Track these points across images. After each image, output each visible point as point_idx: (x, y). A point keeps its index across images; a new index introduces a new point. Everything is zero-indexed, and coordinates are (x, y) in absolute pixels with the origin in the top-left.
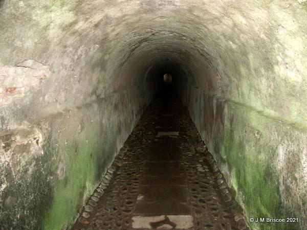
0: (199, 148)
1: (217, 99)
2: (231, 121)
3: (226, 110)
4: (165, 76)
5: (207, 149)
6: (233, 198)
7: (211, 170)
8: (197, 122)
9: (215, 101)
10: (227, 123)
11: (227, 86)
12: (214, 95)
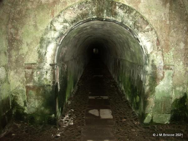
0: (112, 81)
1: (118, 59)
2: (122, 66)
3: (121, 63)
4: (94, 50)
5: (115, 80)
6: (123, 93)
7: (116, 86)
8: (111, 71)
9: (118, 60)
10: (121, 67)
11: (121, 54)
12: (117, 58)
